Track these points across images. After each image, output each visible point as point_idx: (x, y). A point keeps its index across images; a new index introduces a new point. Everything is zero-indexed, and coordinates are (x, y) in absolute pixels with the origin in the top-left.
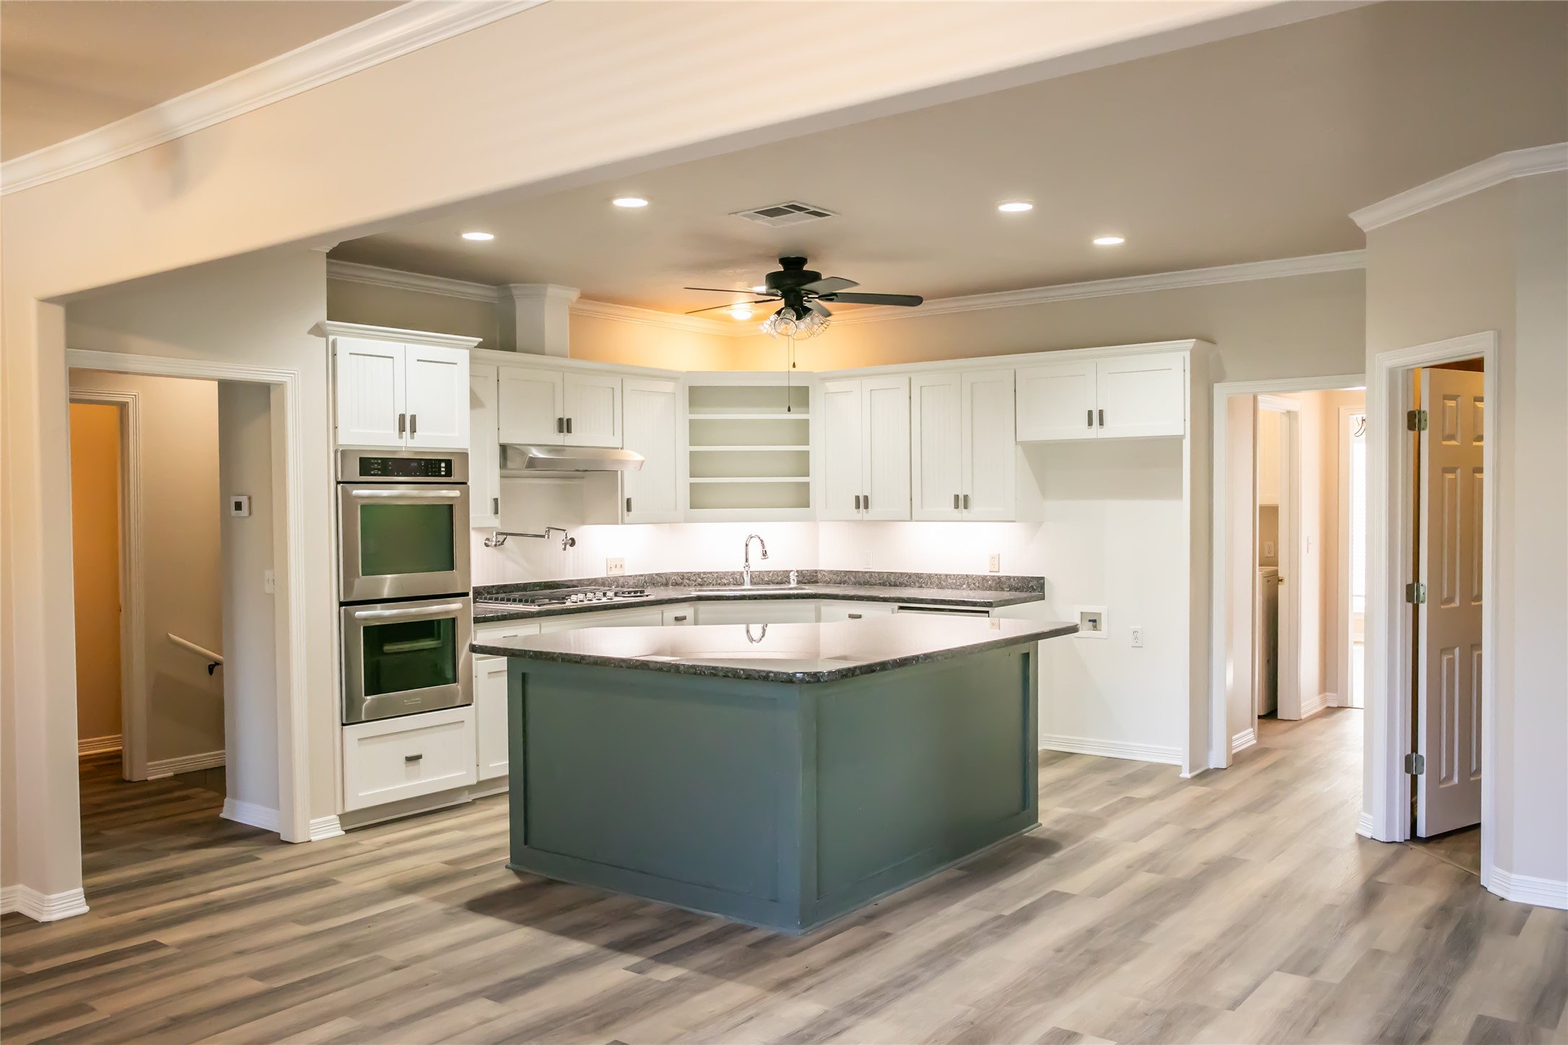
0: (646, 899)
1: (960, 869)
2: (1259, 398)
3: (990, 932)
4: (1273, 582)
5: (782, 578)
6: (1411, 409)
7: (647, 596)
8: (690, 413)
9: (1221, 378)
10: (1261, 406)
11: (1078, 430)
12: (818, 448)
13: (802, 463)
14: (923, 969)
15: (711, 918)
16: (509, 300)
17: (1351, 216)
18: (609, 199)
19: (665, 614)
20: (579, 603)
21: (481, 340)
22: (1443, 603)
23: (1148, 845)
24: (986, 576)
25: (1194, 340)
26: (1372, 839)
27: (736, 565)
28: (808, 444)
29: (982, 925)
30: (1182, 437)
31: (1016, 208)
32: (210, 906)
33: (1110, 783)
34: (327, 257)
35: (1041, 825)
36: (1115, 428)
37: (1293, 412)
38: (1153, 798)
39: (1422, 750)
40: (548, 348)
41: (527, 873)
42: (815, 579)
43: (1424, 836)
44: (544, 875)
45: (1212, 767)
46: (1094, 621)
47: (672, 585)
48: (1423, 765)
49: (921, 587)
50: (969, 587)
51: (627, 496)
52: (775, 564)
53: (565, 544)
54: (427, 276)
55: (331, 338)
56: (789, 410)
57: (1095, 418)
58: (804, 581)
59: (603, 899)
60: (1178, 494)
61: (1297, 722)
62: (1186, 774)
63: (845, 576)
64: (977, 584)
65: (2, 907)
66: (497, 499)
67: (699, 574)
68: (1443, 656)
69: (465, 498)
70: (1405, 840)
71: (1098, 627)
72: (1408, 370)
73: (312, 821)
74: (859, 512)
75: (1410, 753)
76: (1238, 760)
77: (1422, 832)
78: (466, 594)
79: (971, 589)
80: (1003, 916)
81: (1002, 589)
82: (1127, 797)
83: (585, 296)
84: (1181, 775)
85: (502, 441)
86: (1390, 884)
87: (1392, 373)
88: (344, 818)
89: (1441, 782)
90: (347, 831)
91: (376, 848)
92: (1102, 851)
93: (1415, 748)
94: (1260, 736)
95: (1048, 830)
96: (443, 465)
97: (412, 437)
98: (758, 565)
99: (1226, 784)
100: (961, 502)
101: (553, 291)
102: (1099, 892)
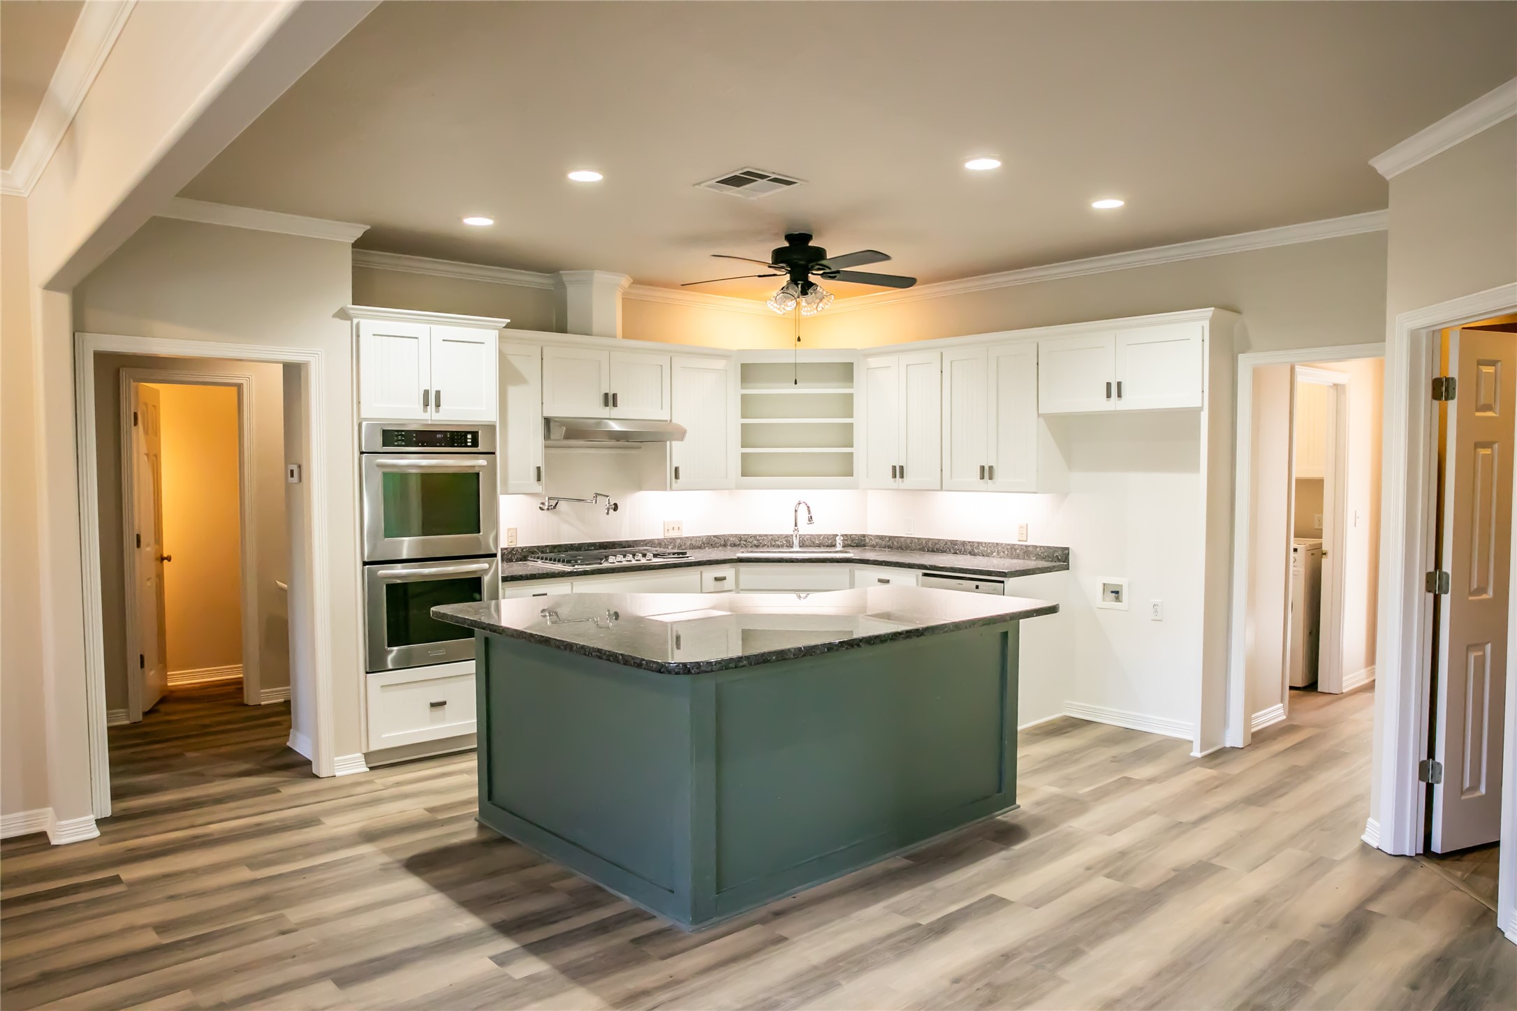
0: (575, 871)
1: (908, 857)
2: (1298, 369)
3: (893, 948)
4: (1317, 556)
5: (829, 542)
6: (1437, 375)
7: (688, 557)
8: (742, 388)
9: (1246, 348)
10: (1300, 379)
11: (1097, 402)
12: (861, 420)
13: (846, 435)
14: (790, 994)
15: (619, 899)
16: (561, 285)
17: (1372, 162)
18: (563, 174)
19: (704, 575)
20: (617, 563)
21: (509, 321)
22: (1471, 594)
23: (1122, 840)
24: (1014, 545)
25: (1213, 308)
26: (1378, 849)
27: (788, 530)
28: (852, 417)
29: (890, 936)
30: (1200, 410)
31: (983, 164)
32: (196, 841)
33: (1115, 760)
34: (353, 247)
35: (1019, 806)
36: (1133, 400)
37: (1341, 385)
38: (1151, 781)
39: (1440, 757)
40: (596, 327)
41: (488, 828)
42: (863, 543)
43: (1439, 852)
44: (500, 832)
45: (1228, 745)
46: (1117, 592)
47: (731, 546)
48: (1440, 773)
49: (956, 553)
50: (998, 555)
51: (675, 465)
52: (821, 528)
53: (608, 509)
54: (471, 264)
55: (355, 321)
56: (796, 383)
57: (1114, 390)
58: (853, 545)
59: (534, 866)
60: (1195, 468)
61: (1338, 696)
62: (1197, 753)
63: (889, 541)
64: (1006, 552)
65: (2, 832)
66: (540, 467)
67: (755, 536)
68: (1469, 655)
69: (492, 467)
70: (1417, 855)
71: (1120, 598)
72: (1434, 332)
73: (336, 759)
74: (895, 482)
75: (1425, 758)
76: (1259, 739)
77: (1437, 846)
78: (495, 555)
79: (1001, 557)
80: (920, 925)
81: (1029, 558)
82: (1126, 777)
83: (637, 282)
84: (1192, 754)
85: (547, 414)
86: (1383, 916)
87: (1414, 336)
88: (368, 756)
89: (1462, 793)
90: (371, 768)
91: (383, 788)
92: (1069, 844)
93: (1431, 753)
94: (1291, 711)
95: (1023, 813)
96: (469, 436)
97: (437, 411)
98: (806, 529)
99: (1234, 769)
100: (987, 473)
101: (599, 277)
102: (1038, 902)
